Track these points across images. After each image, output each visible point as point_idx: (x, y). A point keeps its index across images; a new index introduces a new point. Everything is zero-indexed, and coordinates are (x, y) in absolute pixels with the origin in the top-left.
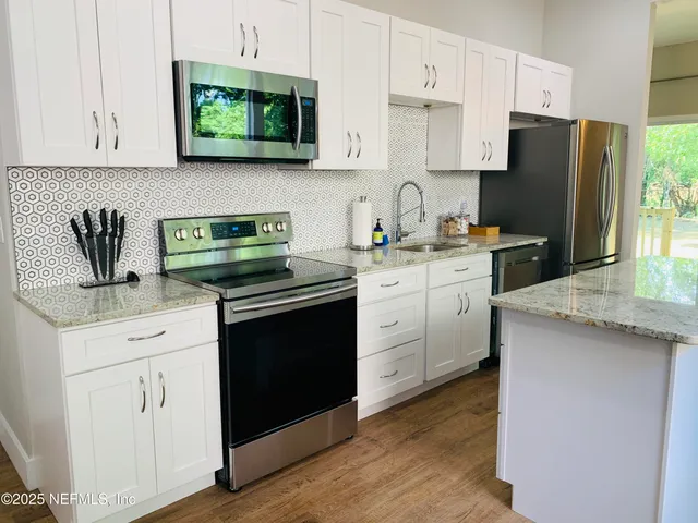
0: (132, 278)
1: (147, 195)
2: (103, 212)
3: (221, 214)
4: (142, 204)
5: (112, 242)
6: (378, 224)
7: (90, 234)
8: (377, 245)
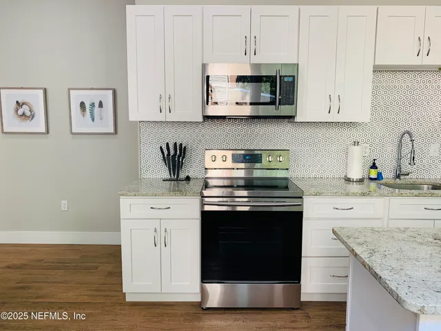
0: (188, 179)
1: (203, 136)
2: (175, 144)
3: (246, 148)
4: (200, 141)
5: (179, 159)
6: (374, 164)
7: (169, 154)
8: (371, 179)
